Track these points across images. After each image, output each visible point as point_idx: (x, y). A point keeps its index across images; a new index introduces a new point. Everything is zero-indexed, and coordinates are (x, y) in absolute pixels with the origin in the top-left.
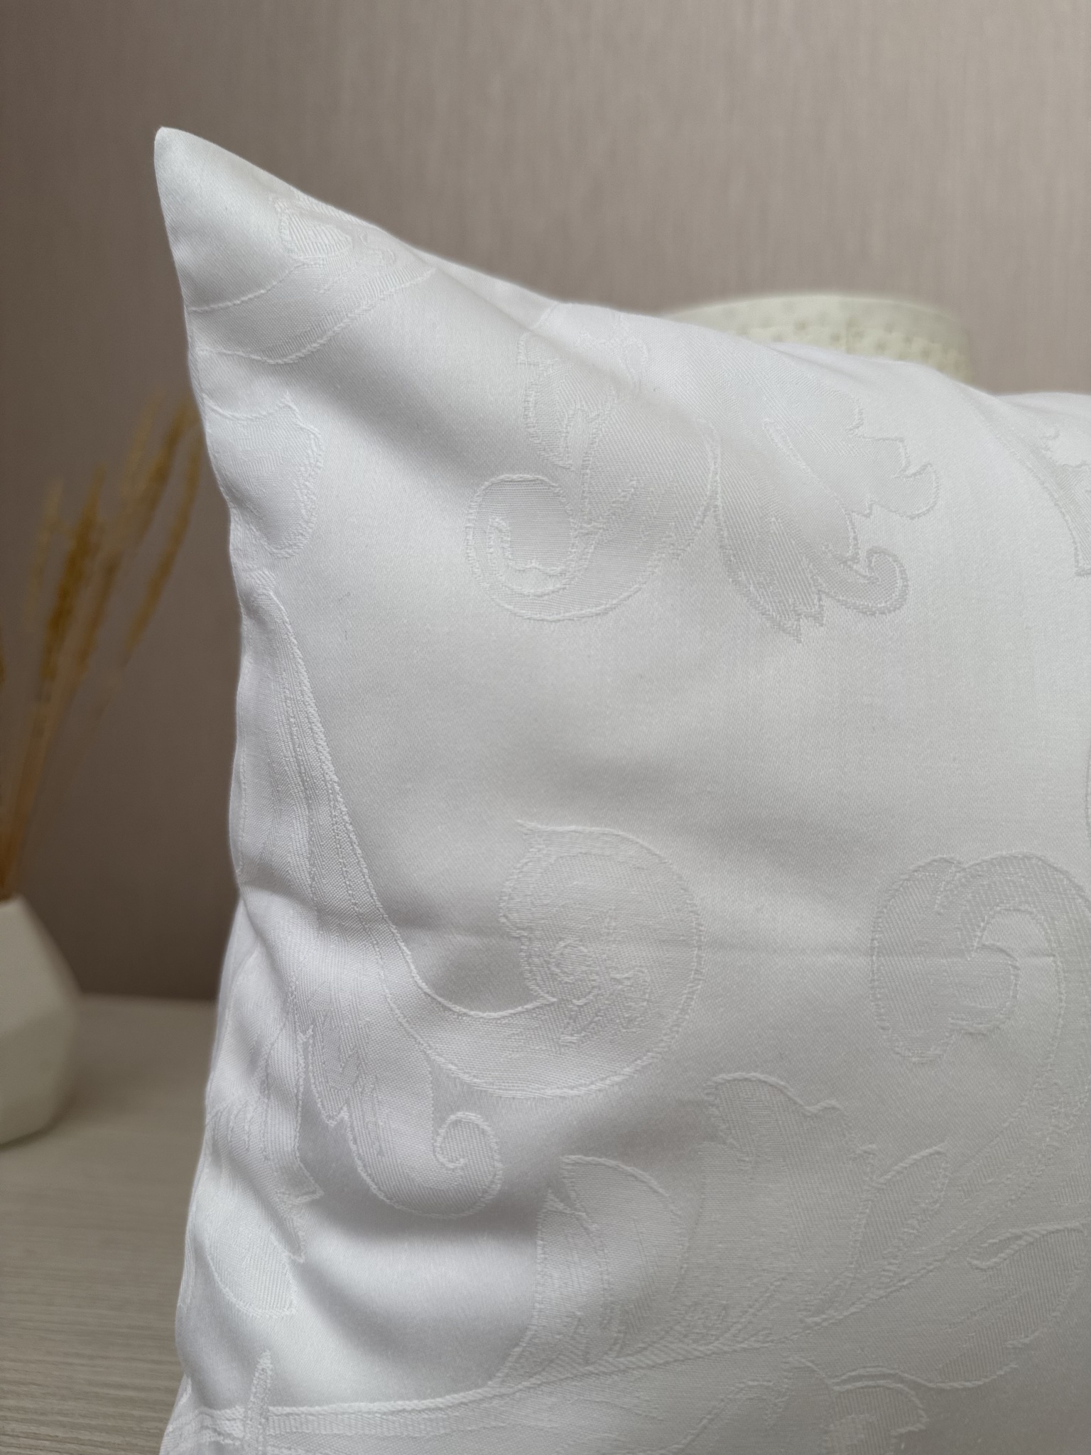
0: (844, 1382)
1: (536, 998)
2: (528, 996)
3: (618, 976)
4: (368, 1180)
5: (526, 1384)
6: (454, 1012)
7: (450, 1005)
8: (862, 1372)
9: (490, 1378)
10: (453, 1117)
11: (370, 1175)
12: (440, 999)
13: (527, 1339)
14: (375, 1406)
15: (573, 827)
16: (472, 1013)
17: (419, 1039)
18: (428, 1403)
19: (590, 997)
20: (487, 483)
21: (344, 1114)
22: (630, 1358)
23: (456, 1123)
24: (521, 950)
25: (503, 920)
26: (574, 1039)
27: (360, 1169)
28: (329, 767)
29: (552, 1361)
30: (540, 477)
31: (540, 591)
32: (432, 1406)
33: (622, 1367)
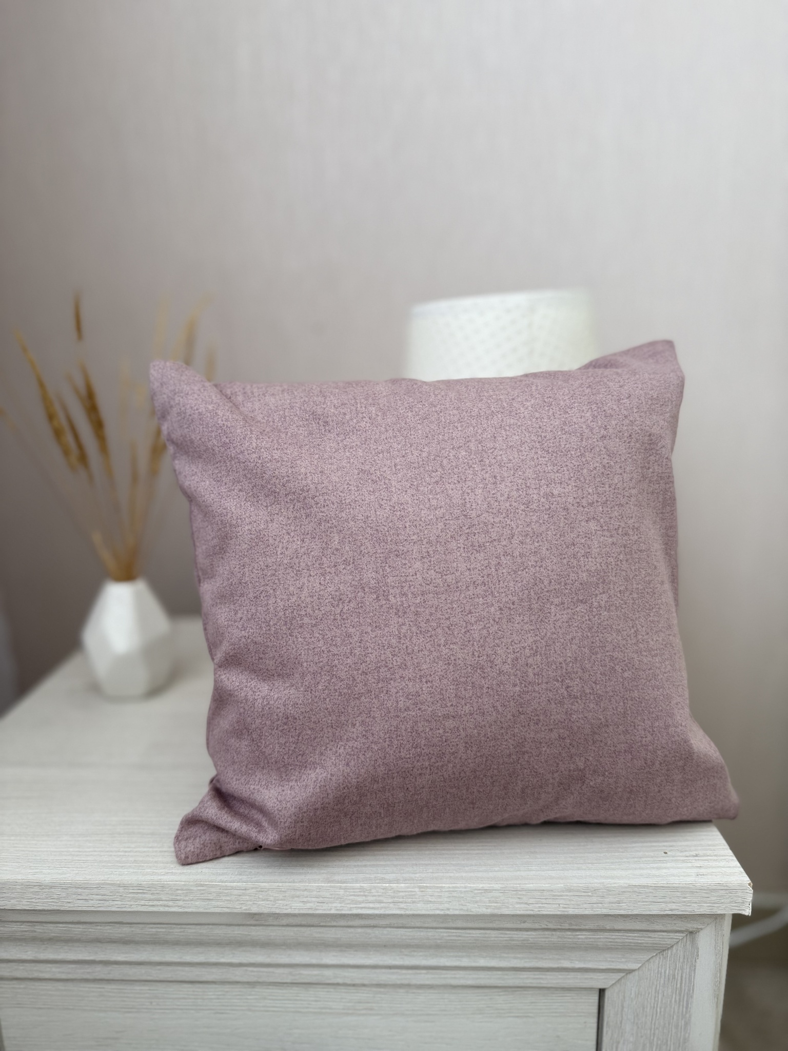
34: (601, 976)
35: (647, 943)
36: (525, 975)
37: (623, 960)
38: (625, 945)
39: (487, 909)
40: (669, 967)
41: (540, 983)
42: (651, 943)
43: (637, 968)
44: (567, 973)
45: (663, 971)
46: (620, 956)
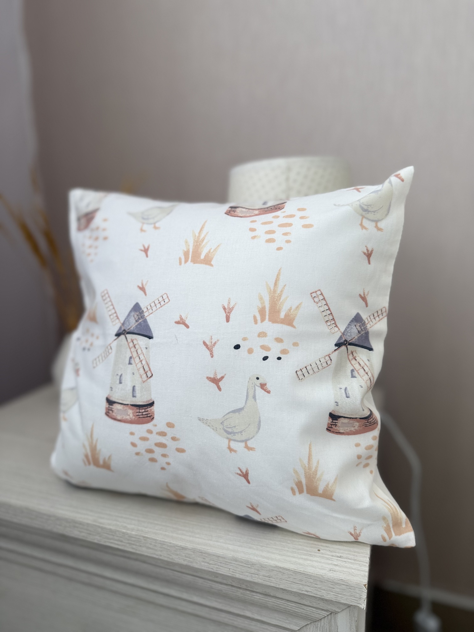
35: (302, 613)
37: (287, 621)
39: (184, 561)
42: (305, 614)
43: (297, 630)
46: (285, 618)
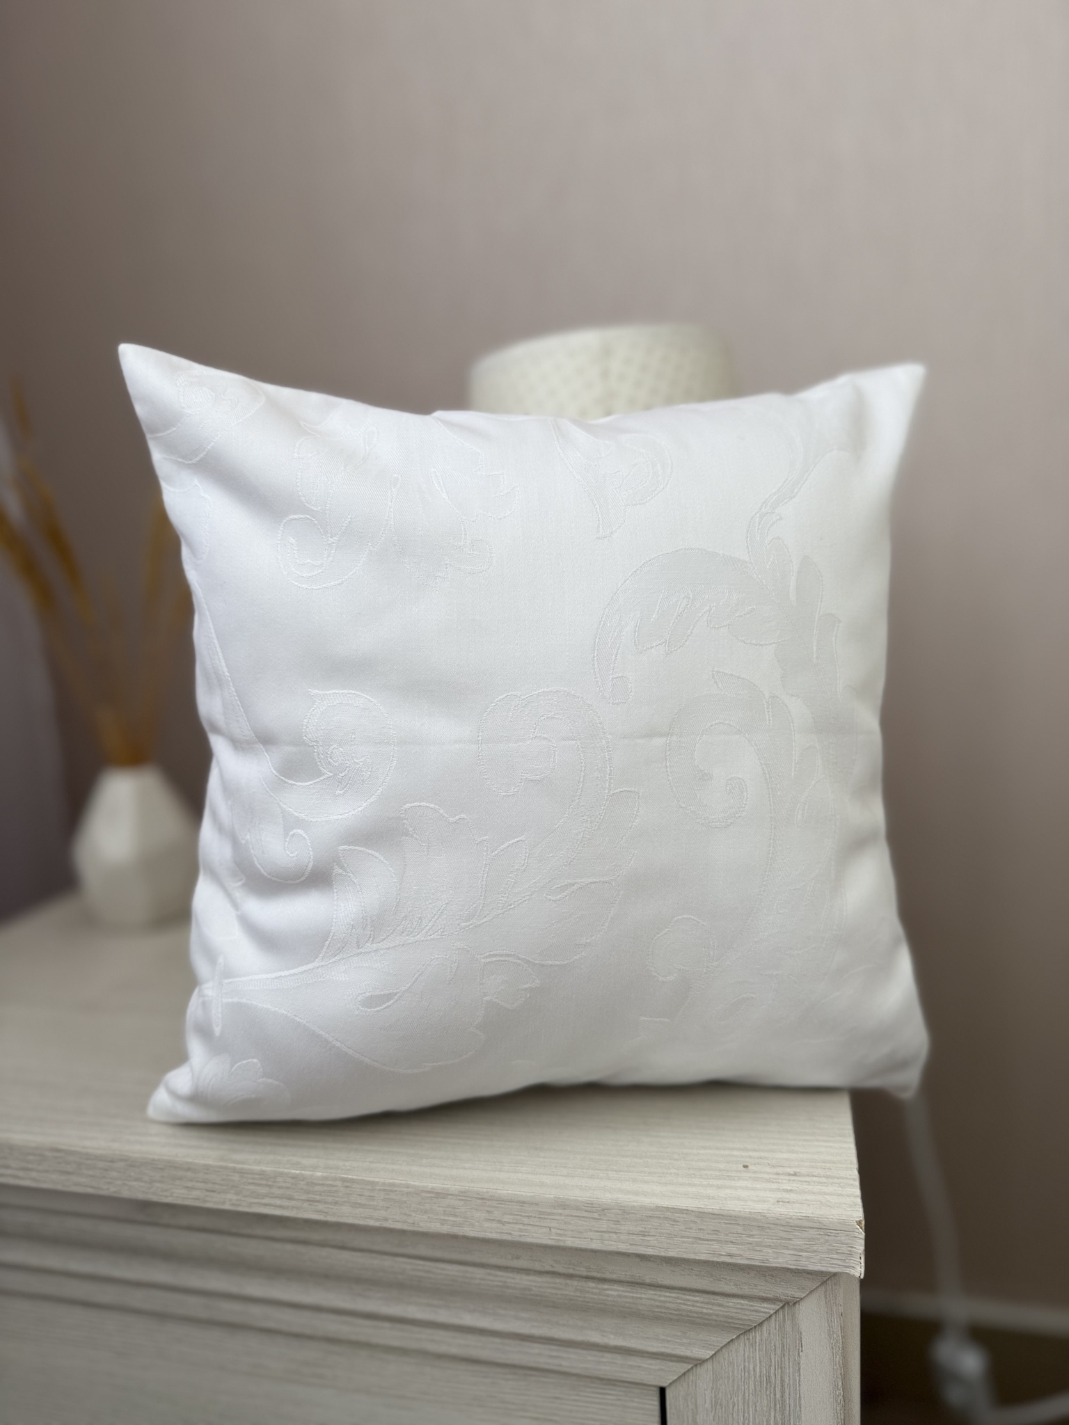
0: (487, 957)
1: (324, 774)
2: (320, 774)
3: (357, 761)
4: (259, 866)
5: (334, 960)
6: (290, 784)
7: (287, 780)
8: (494, 952)
9: (317, 958)
10: (292, 833)
11: (260, 864)
12: (282, 778)
13: (331, 937)
14: (269, 976)
15: (334, 691)
16: (297, 784)
17: (276, 798)
18: (292, 972)
19: (346, 772)
20: (285, 521)
21: (248, 837)
22: (378, 944)
23: (293, 835)
24: (315, 752)
25: (305, 738)
26: (341, 792)
27: (256, 863)
28: (225, 669)
29: (343, 948)
30: (308, 516)
31: (310, 575)
32: (292, 973)
33: (375, 949)
34: (654, 1365)
35: (717, 1315)
36: (536, 1349)
37: (685, 1341)
38: (681, 1315)
40: (760, 1362)
41: (560, 1365)
42: (724, 1316)
43: (708, 1357)
44: (600, 1354)
45: (751, 1368)
46: (679, 1334)
